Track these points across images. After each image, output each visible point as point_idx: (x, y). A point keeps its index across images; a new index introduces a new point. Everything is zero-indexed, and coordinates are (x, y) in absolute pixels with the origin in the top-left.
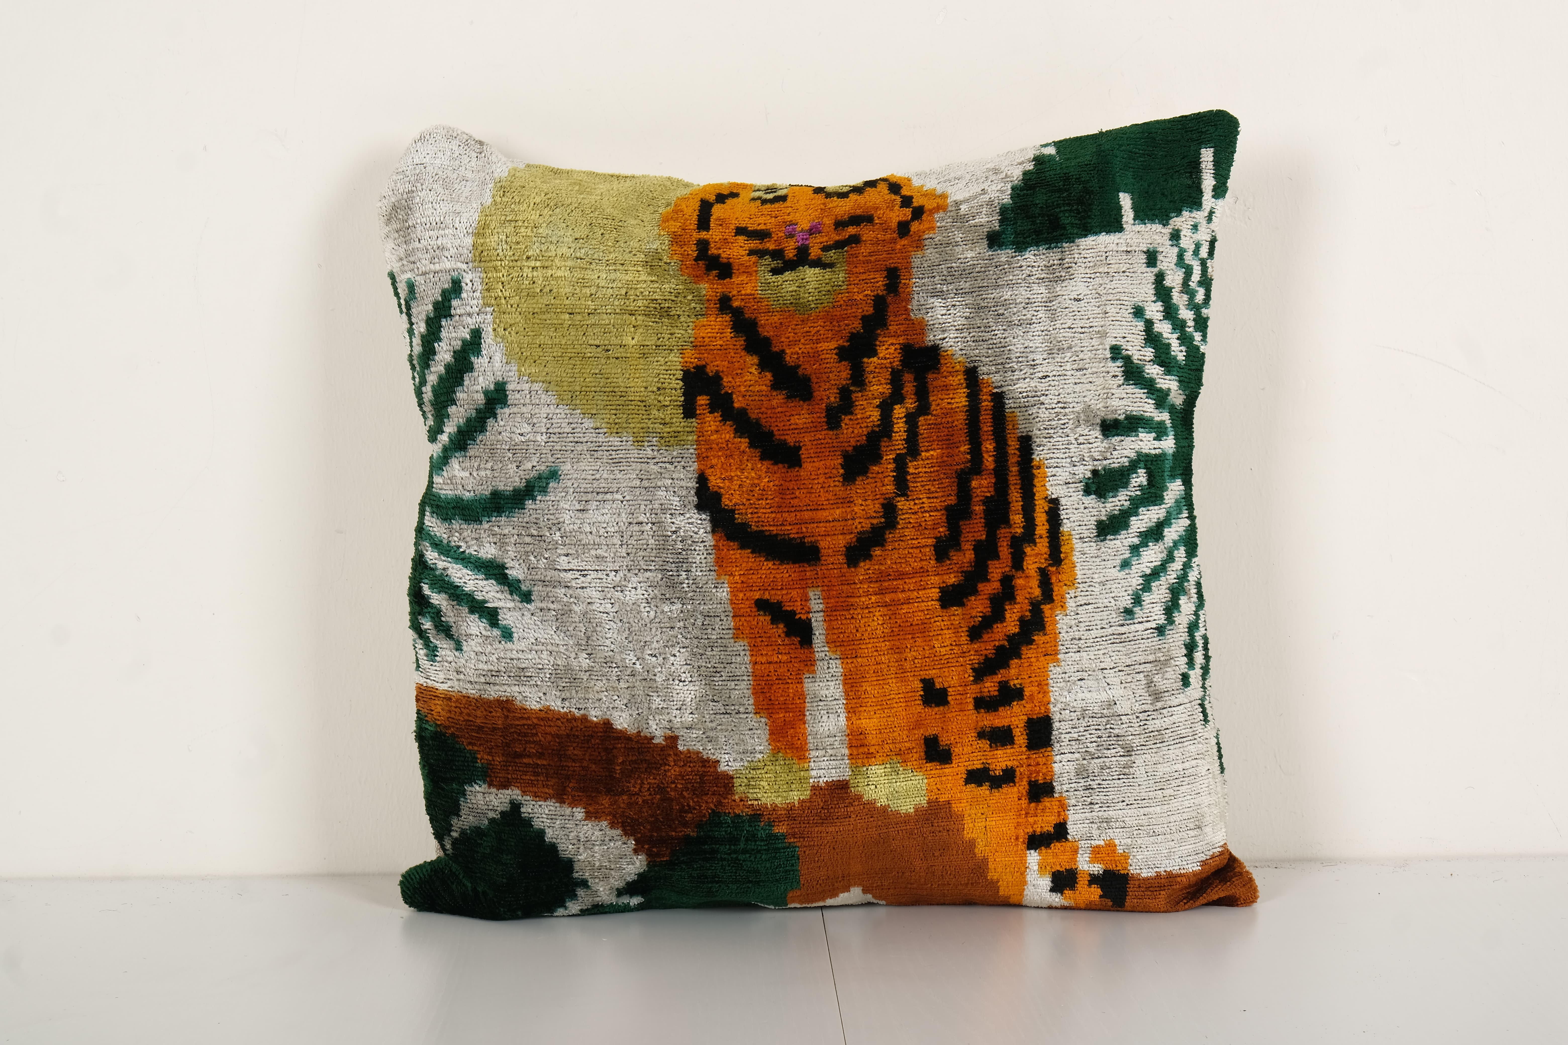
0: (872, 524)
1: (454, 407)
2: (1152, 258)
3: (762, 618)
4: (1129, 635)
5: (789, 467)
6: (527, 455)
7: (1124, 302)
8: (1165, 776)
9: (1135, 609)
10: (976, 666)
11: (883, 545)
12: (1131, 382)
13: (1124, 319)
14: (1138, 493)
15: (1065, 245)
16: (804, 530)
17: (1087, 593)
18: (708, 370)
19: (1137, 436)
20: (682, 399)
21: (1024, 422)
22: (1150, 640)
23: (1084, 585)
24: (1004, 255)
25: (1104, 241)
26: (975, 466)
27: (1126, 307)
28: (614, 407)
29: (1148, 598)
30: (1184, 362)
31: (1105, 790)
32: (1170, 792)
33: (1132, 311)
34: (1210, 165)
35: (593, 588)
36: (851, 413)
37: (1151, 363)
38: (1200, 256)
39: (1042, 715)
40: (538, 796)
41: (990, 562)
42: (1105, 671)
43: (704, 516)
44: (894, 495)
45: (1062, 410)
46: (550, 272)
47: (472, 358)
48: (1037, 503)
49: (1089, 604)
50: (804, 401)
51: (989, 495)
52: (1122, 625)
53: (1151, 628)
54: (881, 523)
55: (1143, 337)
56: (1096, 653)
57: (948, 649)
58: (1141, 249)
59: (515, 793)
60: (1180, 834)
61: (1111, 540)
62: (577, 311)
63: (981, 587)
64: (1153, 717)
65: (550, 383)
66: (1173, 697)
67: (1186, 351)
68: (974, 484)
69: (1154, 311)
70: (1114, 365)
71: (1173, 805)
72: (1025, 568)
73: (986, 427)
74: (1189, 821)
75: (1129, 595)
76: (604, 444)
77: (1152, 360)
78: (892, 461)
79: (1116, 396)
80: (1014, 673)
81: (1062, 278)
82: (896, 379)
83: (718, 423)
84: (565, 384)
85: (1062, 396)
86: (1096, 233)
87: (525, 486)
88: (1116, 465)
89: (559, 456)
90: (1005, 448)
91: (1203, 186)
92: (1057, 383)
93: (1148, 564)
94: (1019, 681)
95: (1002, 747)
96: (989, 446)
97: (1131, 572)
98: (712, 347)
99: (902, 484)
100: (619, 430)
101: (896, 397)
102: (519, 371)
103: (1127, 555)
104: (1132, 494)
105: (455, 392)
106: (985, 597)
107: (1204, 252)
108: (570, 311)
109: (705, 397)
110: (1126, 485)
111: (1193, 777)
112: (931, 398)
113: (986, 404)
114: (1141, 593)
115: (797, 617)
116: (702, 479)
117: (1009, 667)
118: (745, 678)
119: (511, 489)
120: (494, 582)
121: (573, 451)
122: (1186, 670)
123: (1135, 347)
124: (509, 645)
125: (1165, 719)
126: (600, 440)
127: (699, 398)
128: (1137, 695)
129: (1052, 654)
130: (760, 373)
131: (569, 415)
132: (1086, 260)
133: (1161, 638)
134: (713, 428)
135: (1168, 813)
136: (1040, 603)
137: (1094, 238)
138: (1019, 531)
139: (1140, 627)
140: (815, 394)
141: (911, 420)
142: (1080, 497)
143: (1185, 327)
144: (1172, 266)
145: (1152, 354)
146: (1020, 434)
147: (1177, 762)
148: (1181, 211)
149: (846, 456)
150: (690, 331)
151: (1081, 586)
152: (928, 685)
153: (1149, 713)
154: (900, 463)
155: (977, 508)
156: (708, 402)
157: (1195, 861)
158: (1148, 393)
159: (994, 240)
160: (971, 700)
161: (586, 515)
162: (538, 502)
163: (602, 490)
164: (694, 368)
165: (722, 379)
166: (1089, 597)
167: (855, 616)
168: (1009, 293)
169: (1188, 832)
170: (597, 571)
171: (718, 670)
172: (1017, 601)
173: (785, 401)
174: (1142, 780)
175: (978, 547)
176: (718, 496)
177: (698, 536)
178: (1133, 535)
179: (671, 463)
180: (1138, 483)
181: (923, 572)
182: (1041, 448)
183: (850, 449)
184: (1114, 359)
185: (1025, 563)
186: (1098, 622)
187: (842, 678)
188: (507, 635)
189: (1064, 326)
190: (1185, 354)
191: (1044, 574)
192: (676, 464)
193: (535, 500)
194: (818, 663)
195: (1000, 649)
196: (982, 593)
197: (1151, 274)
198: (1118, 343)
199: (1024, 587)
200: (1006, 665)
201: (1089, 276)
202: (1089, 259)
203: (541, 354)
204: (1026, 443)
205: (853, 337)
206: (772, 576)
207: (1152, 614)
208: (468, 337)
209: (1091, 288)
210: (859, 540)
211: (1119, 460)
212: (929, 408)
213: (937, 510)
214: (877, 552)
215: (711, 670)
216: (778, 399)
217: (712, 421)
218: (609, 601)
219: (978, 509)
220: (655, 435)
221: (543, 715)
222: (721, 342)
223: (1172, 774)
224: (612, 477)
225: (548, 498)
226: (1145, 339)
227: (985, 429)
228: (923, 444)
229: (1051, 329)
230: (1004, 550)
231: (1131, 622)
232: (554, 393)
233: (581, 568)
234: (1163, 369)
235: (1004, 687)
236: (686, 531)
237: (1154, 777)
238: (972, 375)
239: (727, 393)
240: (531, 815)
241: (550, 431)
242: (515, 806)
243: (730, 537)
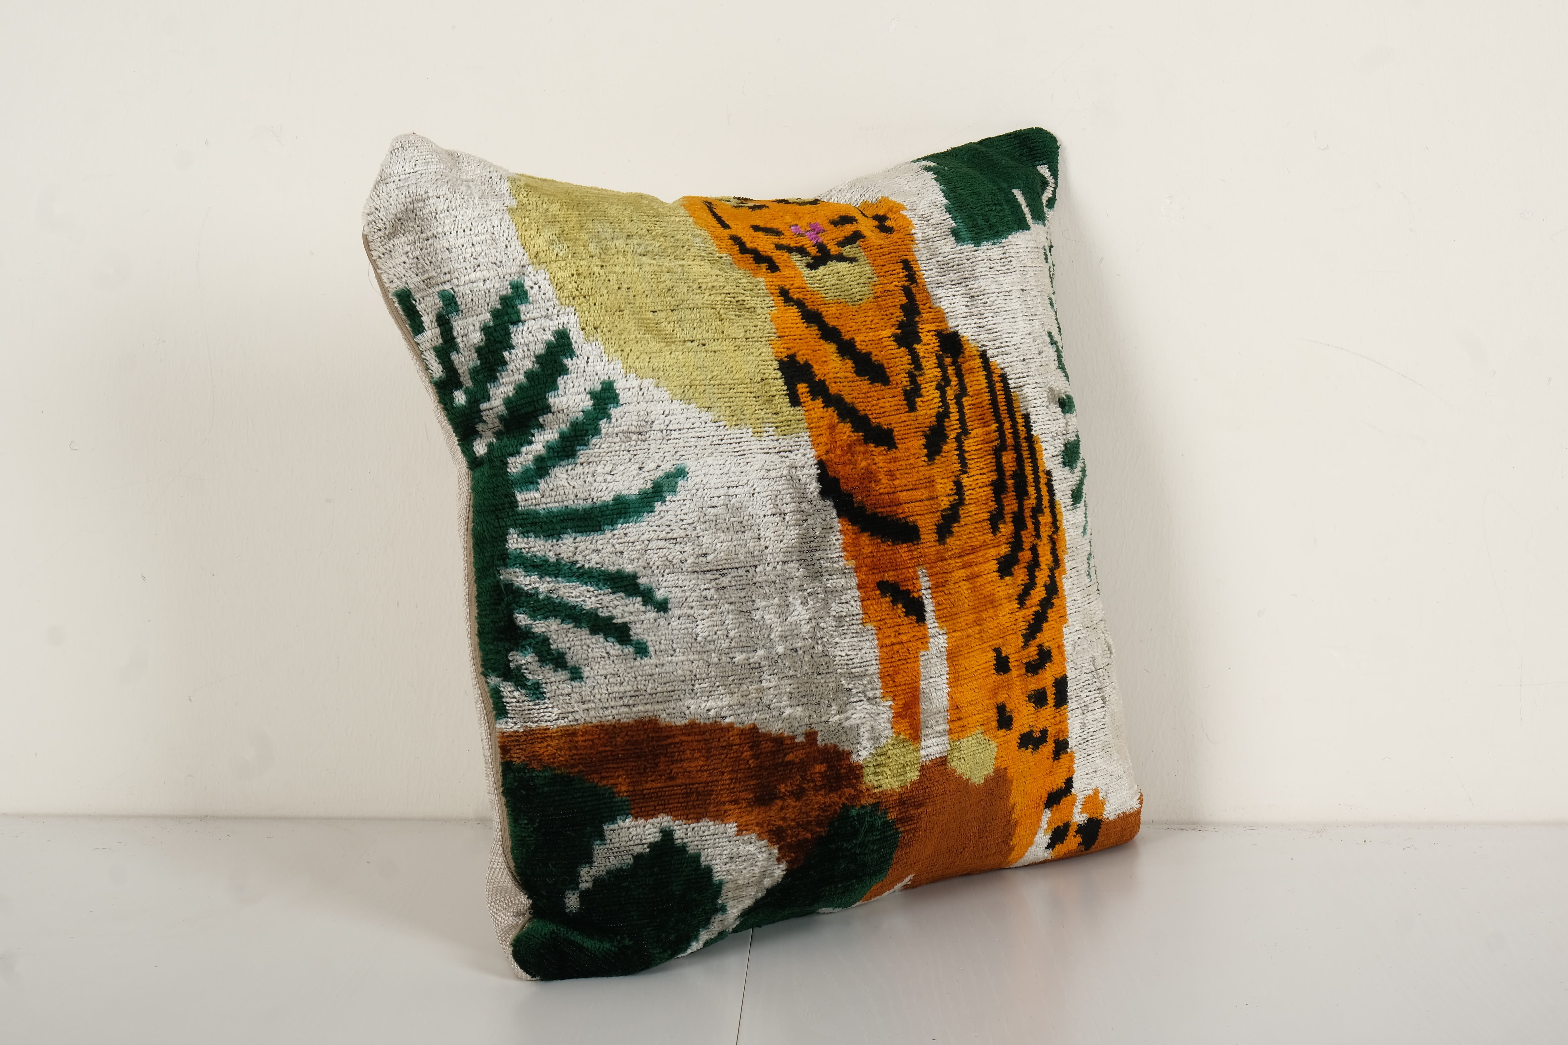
0: (949, 502)
1: (550, 415)
3: (884, 600)
5: (888, 449)
6: (650, 455)
10: (1024, 632)
11: (958, 522)
15: (1003, 240)
16: (907, 510)
17: (1072, 558)
18: (798, 358)
24: (969, 249)
25: (1022, 238)
26: (1003, 443)
28: (727, 400)
35: (734, 588)
36: (921, 396)
39: (1062, 676)
40: (691, 819)
41: (1022, 533)
43: (828, 503)
44: (960, 472)
45: (1040, 390)
47: (565, 361)
48: (1040, 475)
49: (1074, 567)
50: (884, 385)
51: (1013, 469)
54: (955, 500)
57: (1007, 617)
59: (664, 820)
62: (659, 308)
63: (1020, 556)
65: (659, 378)
68: (1004, 459)
72: (1041, 536)
73: (1003, 408)
76: (726, 437)
78: (954, 440)
80: (1044, 637)
82: (941, 363)
83: (822, 409)
84: (674, 378)
86: (1016, 230)
87: (653, 488)
89: (684, 453)
90: (1016, 426)
94: (1049, 643)
95: (1041, 708)
96: (1006, 425)
98: (793, 338)
99: (963, 462)
100: (738, 422)
101: (945, 379)
102: (623, 368)
105: (547, 399)
106: (1023, 565)
108: (652, 309)
109: (803, 385)
112: (966, 381)
113: (998, 384)
115: (912, 595)
116: (821, 465)
117: (1042, 631)
118: (874, 662)
119: (637, 492)
120: (622, 594)
121: (696, 446)
124: (646, 660)
126: (721, 433)
127: (798, 386)
129: (1063, 618)
130: (842, 360)
131: (685, 410)
132: (1017, 255)
134: (819, 414)
136: (1053, 569)
138: (1034, 502)
140: (891, 379)
141: (958, 401)
142: (1061, 468)
146: (1022, 413)
149: (925, 437)
152: (997, 653)
154: (959, 442)
156: (808, 389)
159: (957, 236)
160: (1023, 665)
162: (667, 503)
164: (786, 357)
165: (812, 367)
166: (1073, 561)
167: (951, 591)
170: (737, 568)
172: (1041, 568)
173: (870, 385)
175: (1014, 519)
176: (837, 482)
177: (826, 523)
181: (984, 545)
183: (927, 429)
185: (1041, 532)
187: (947, 653)
188: (642, 650)
191: (1052, 541)
192: (797, 452)
193: (665, 502)
194: (932, 640)
195: (1036, 615)
196: (1022, 562)
199: (1043, 555)
200: (1040, 629)
204: (1027, 420)
205: (901, 325)
206: (887, 557)
208: (553, 339)
210: (943, 517)
212: (966, 390)
213: (986, 486)
214: (956, 528)
215: (846, 658)
216: (864, 384)
217: (816, 407)
218: (750, 599)
219: (1010, 482)
220: (770, 425)
222: (799, 332)
224: (739, 470)
225: (678, 498)
227: (1002, 408)
228: (969, 424)
230: (1029, 520)
232: (665, 389)
233: (720, 567)
235: (1040, 650)
238: (984, 358)
239: (820, 380)
240: (685, 841)
241: (670, 427)
242: (667, 834)
243: (852, 521)
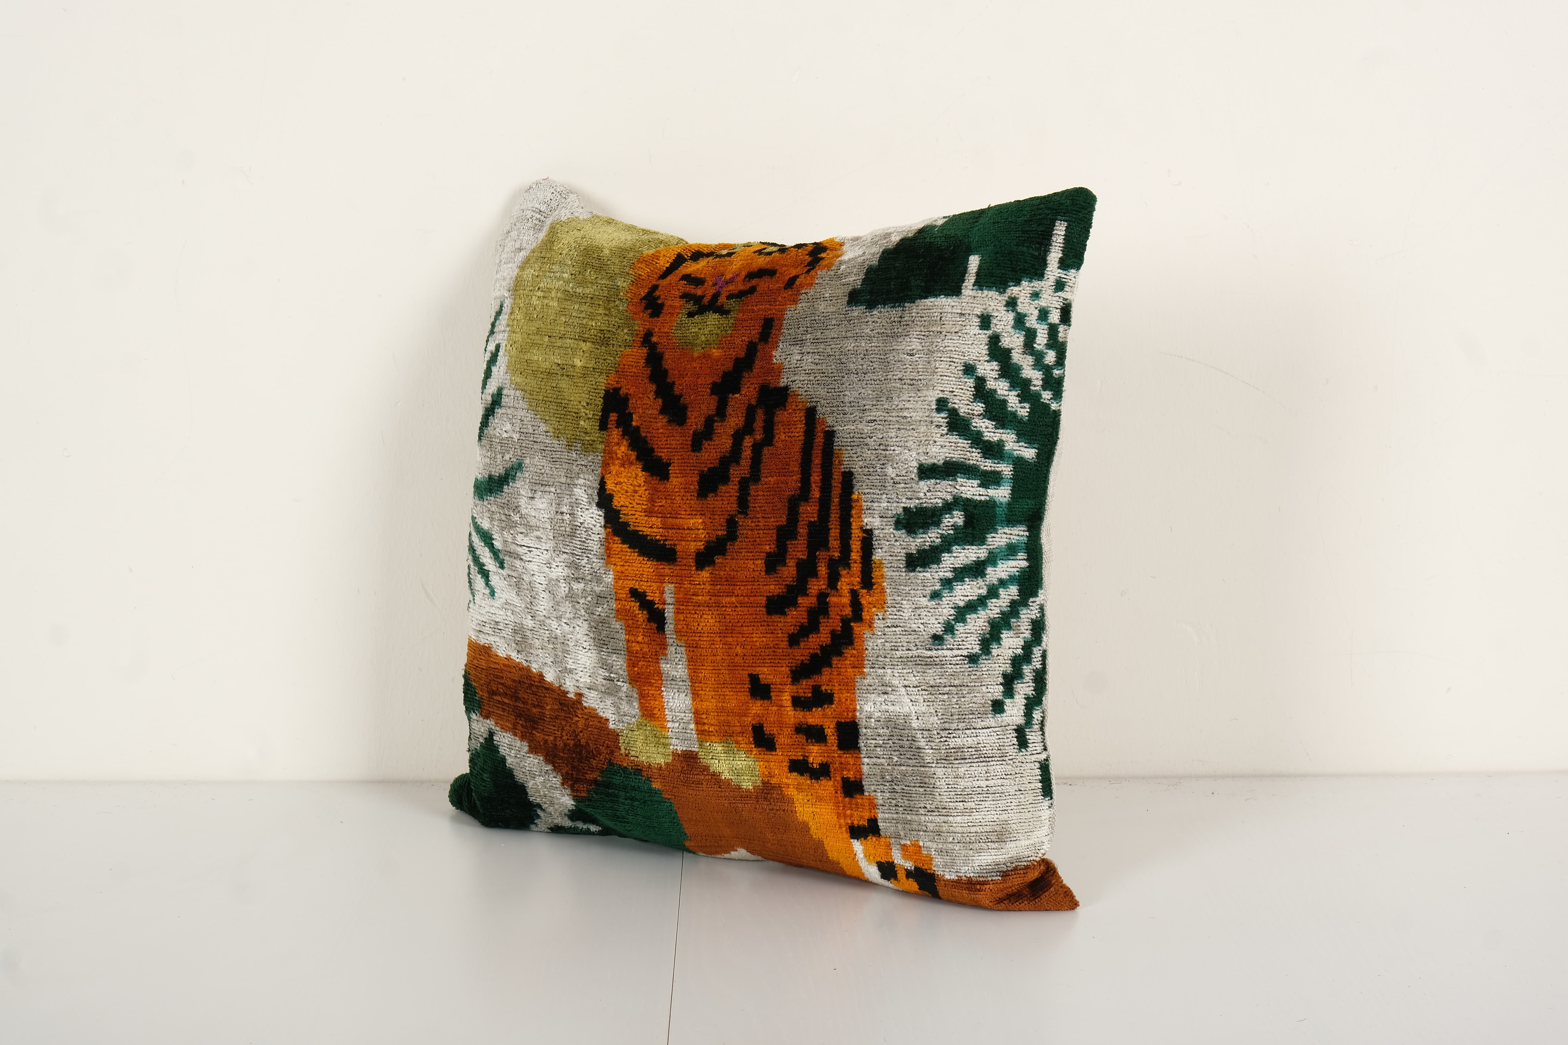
0: (717, 535)
2: (985, 321)
3: (633, 604)
4: (935, 659)
5: (660, 480)
6: (508, 449)
7: (954, 360)
8: (967, 790)
9: (945, 636)
10: (794, 668)
11: (724, 555)
12: (955, 433)
13: (952, 375)
14: (952, 532)
15: (906, 305)
16: (667, 533)
17: (895, 617)
18: (622, 392)
19: (955, 480)
20: (600, 414)
21: (848, 459)
22: (958, 667)
23: (892, 609)
24: (857, 311)
25: (944, 303)
26: (804, 493)
27: (956, 365)
28: (559, 416)
29: (961, 628)
30: (1027, 418)
31: (907, 795)
32: (972, 805)
33: (962, 368)
34: (1060, 239)
35: (535, 563)
36: (711, 439)
37: (981, 417)
38: (1049, 321)
39: (848, 720)
40: (503, 728)
41: (809, 579)
42: (908, 688)
44: (736, 512)
45: (883, 452)
46: (546, 301)
48: (853, 531)
49: (897, 626)
50: (679, 425)
51: (812, 520)
52: (930, 650)
53: (961, 656)
54: (724, 535)
55: (971, 393)
56: (900, 671)
57: (771, 650)
58: (975, 313)
59: (490, 723)
60: (979, 845)
61: (920, 572)
63: (800, 600)
64: (954, 735)
65: (526, 391)
66: (979, 720)
67: (1029, 408)
68: (802, 509)
69: (989, 369)
70: (938, 415)
71: (974, 818)
72: (839, 587)
73: (817, 461)
74: (990, 834)
75: (939, 623)
76: (550, 445)
77: (981, 414)
78: (737, 483)
79: (938, 443)
81: (899, 334)
82: (750, 413)
83: (619, 437)
84: (535, 393)
85: (885, 439)
86: (936, 296)
87: (505, 474)
88: (930, 505)
89: (524, 452)
90: (830, 481)
91: (1048, 258)
92: (882, 427)
93: (962, 598)
94: (830, 687)
95: (817, 743)
96: (816, 477)
97: (941, 602)
98: (628, 374)
99: (743, 503)
100: (559, 435)
101: (748, 428)
102: (511, 380)
103: (938, 587)
104: (944, 532)
106: (803, 609)
107: (1055, 317)
109: (615, 414)
110: (937, 524)
111: (998, 795)
112: (776, 432)
113: (819, 439)
114: (953, 623)
115: (656, 606)
116: (602, 483)
117: (821, 673)
119: (498, 475)
120: (488, 550)
121: (532, 448)
122: (1001, 698)
123: (962, 402)
124: (494, 602)
125: (968, 739)
126: (547, 441)
127: (611, 414)
128: (940, 714)
129: (859, 666)
130: (655, 399)
131: (533, 419)
132: (923, 319)
133: (972, 665)
134: (616, 440)
135: (969, 824)
136: (850, 620)
137: (933, 300)
138: (837, 554)
139: (949, 653)
140: (688, 420)
141: (757, 449)
142: (892, 530)
143: (1030, 385)
144: (1009, 328)
145: (982, 409)
146: (843, 470)
147: (980, 778)
148: (1021, 280)
149: (702, 476)
150: (617, 359)
151: (889, 609)
152: (754, 679)
153: (950, 732)
154: (744, 485)
155: (801, 531)
156: (616, 419)
157: (995, 870)
158: (971, 443)
159: (854, 298)
160: (789, 698)
161: (533, 502)
162: (510, 488)
163: (544, 483)
164: (613, 389)
165: (629, 400)
166: (897, 621)
167: (697, 612)
168: (853, 345)
169: (988, 844)
170: (537, 548)
171: (606, 643)
172: (830, 617)
173: (666, 424)
174: (943, 790)
175: (800, 565)
176: (611, 497)
177: (596, 529)
178: (945, 570)
179: (586, 466)
180: (952, 523)
181: (755, 581)
182: (860, 484)
183: (706, 469)
184: (939, 410)
185: (839, 583)
186: (905, 644)
187: (686, 663)
188: (493, 593)
189: (895, 377)
190: (1028, 410)
191: (854, 594)
192: (589, 467)
193: (509, 486)
194: (669, 647)
195: (813, 656)
196: (801, 605)
197: (984, 336)
198: (945, 396)
199: (837, 605)
200: (819, 672)
201: (923, 333)
202: (925, 319)
203: (526, 367)
204: (848, 478)
205: (725, 375)
206: (641, 569)
207: (964, 643)
209: (923, 344)
210: (706, 548)
211: (932, 501)
212: (772, 440)
213: (770, 529)
214: (719, 560)
215: (602, 642)
216: (662, 420)
217: (615, 434)
218: (543, 575)
219: (803, 531)
220: (579, 441)
221: (506, 662)
222: (635, 370)
223: (975, 789)
224: (551, 473)
225: (515, 485)
226: (973, 395)
228: (764, 471)
229: (883, 379)
230: (823, 570)
231: (940, 647)
232: (528, 400)
233: (529, 545)
234: (994, 423)
235: (816, 689)
236: (588, 524)
237: (955, 790)
238: (811, 413)
239: (630, 412)
240: (499, 744)
241: (522, 430)
242: (491, 734)
243: (616, 533)
